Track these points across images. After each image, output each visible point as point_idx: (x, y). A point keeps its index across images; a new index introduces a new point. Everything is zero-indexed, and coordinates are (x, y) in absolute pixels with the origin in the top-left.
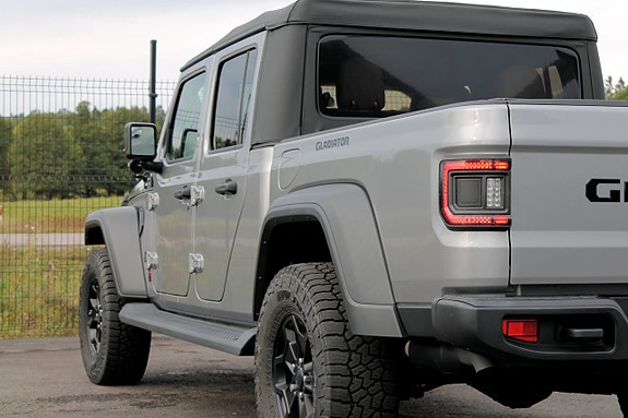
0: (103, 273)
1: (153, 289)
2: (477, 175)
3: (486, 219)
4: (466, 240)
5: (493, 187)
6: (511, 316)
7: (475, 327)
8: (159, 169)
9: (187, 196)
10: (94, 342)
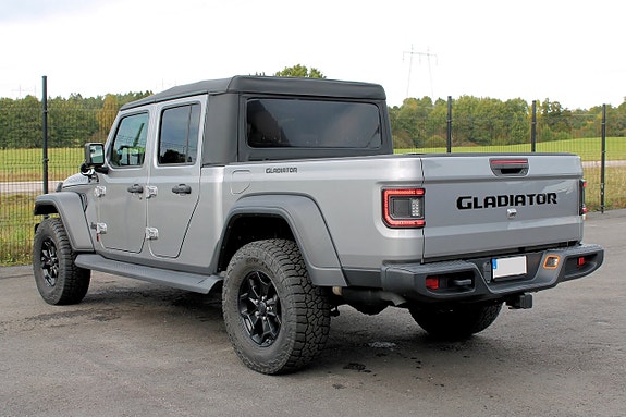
0: (58, 235)
1: (101, 246)
2: (407, 198)
3: (413, 222)
4: (396, 234)
5: (415, 204)
6: (429, 277)
7: (413, 284)
8: (106, 171)
9: (141, 191)
10: (47, 278)
